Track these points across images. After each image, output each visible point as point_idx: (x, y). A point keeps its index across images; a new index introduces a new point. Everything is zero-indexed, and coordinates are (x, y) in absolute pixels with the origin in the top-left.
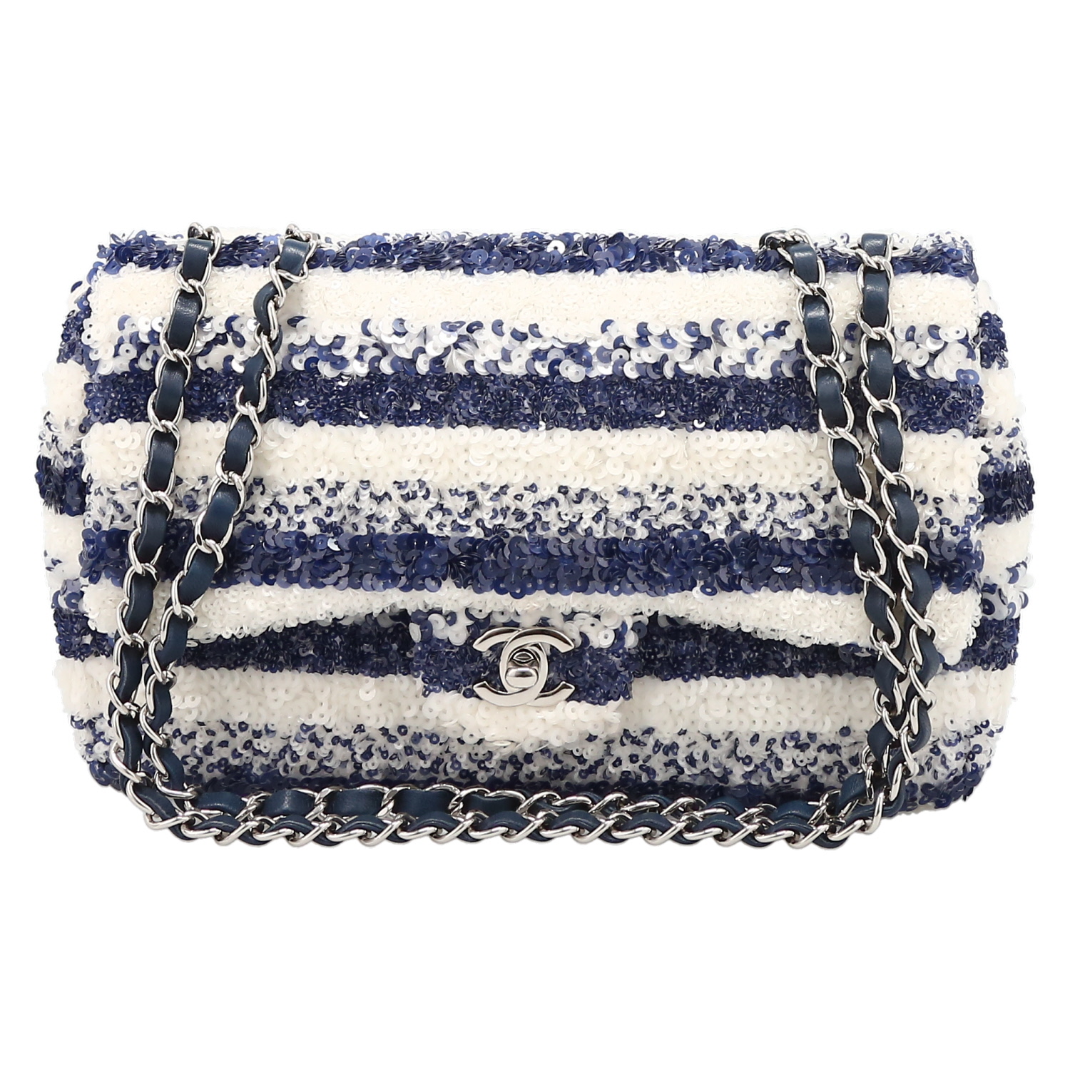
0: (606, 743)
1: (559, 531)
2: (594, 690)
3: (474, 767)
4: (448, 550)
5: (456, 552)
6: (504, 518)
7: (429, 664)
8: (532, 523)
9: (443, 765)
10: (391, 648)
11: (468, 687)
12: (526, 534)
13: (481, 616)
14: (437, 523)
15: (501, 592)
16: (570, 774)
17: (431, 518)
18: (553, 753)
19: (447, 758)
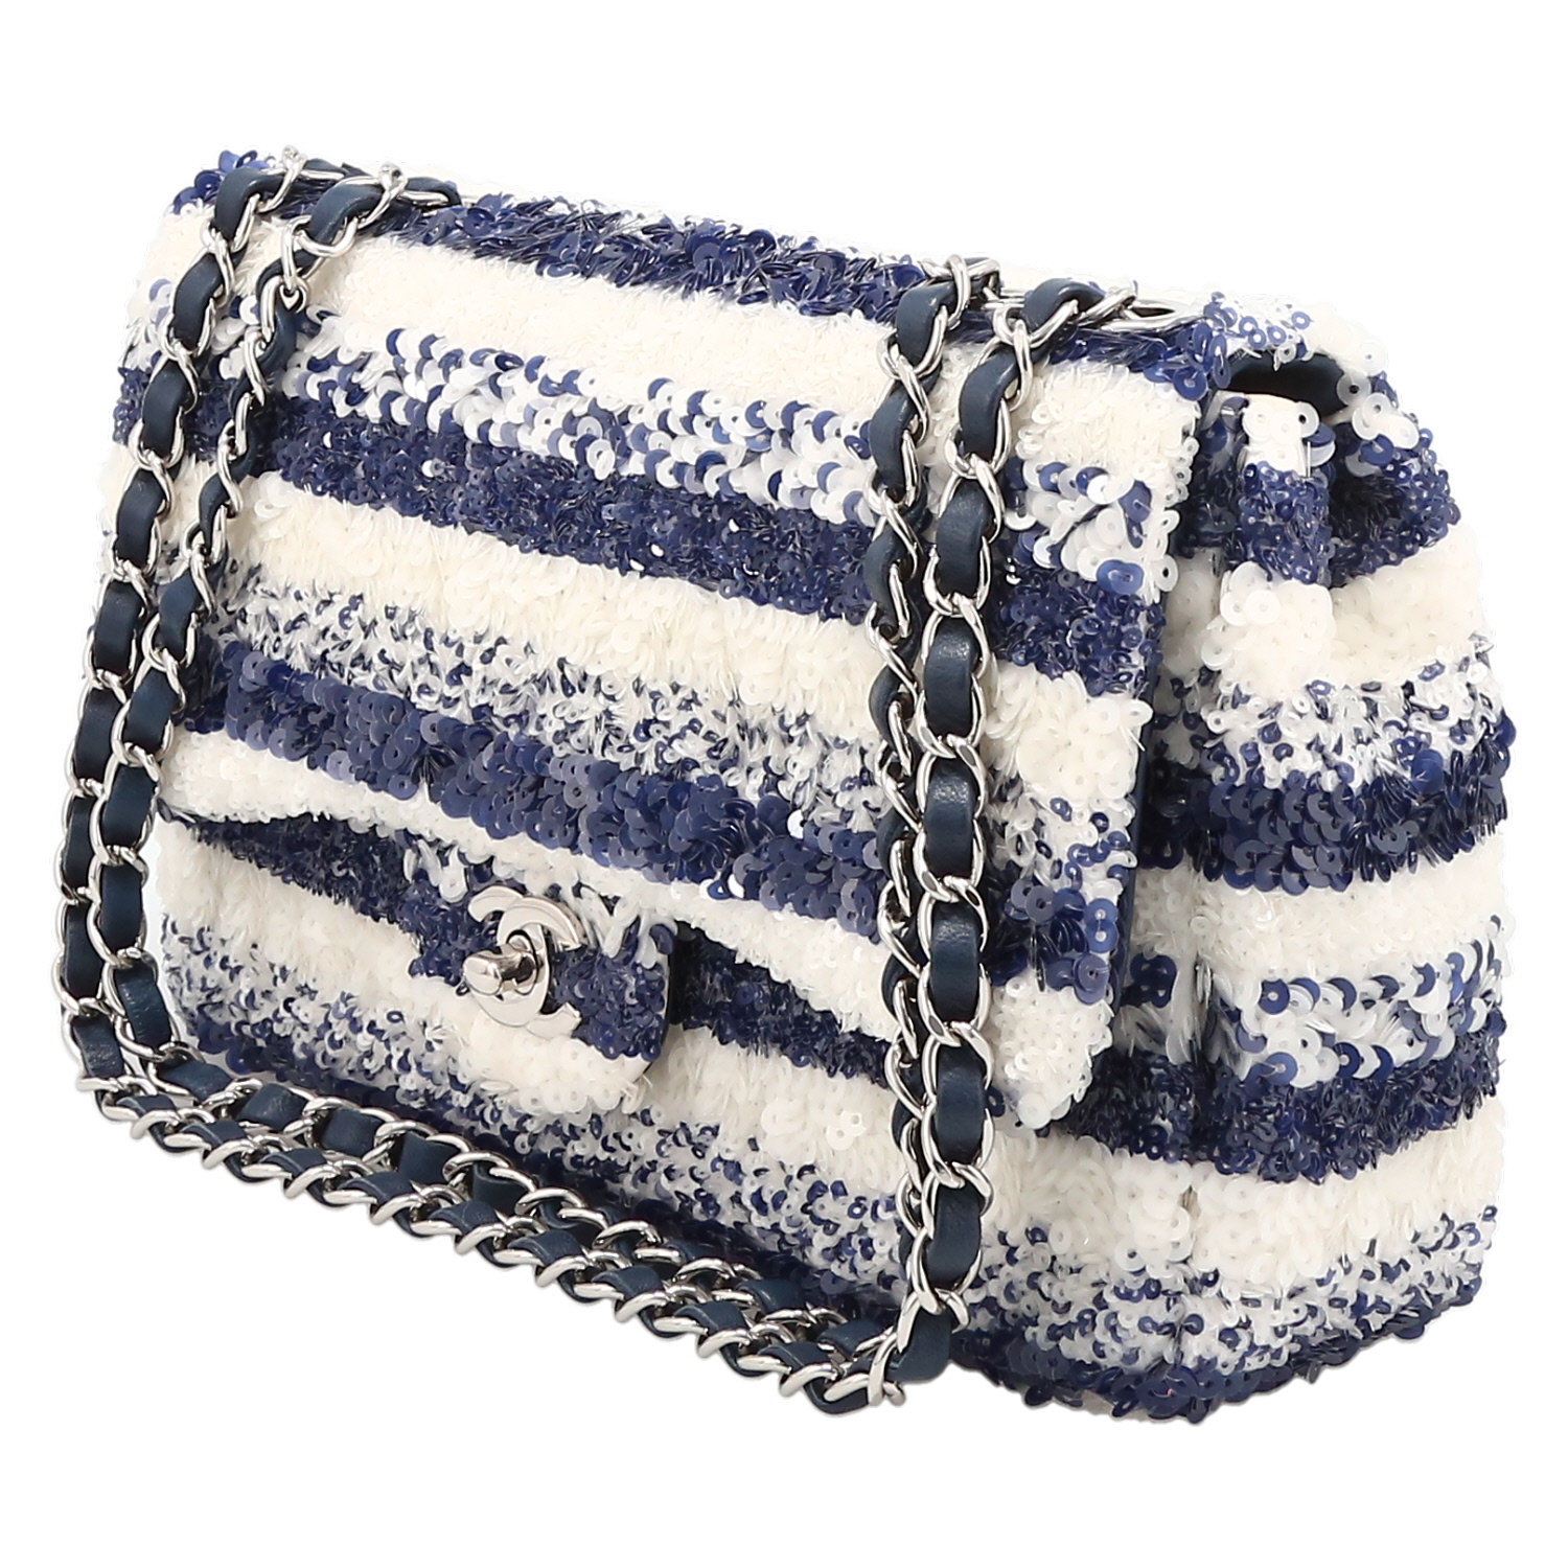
0: (660, 1133)
1: (554, 734)
4: (419, 733)
5: (431, 738)
9: (482, 1106)
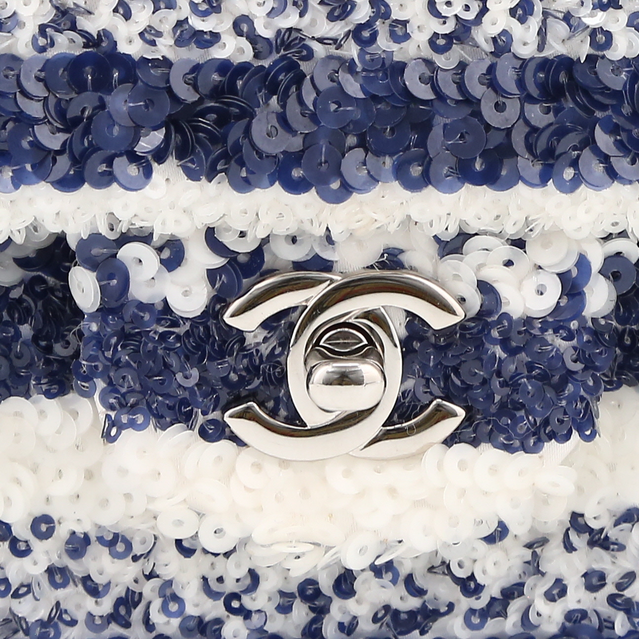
0: (529, 546)
1: (432, 42)
2: (513, 417)
3: (213, 609)
4: (170, 90)
5: (187, 94)
6: (301, 15)
7: (116, 363)
8: (369, 24)
10: (18, 334)
11: (211, 416)
12: (352, 50)
13: (244, 247)
14: (141, 29)
15: (295, 187)
16: (441, 621)
17: (127, 16)
18: (404, 572)
19: (149, 589)
